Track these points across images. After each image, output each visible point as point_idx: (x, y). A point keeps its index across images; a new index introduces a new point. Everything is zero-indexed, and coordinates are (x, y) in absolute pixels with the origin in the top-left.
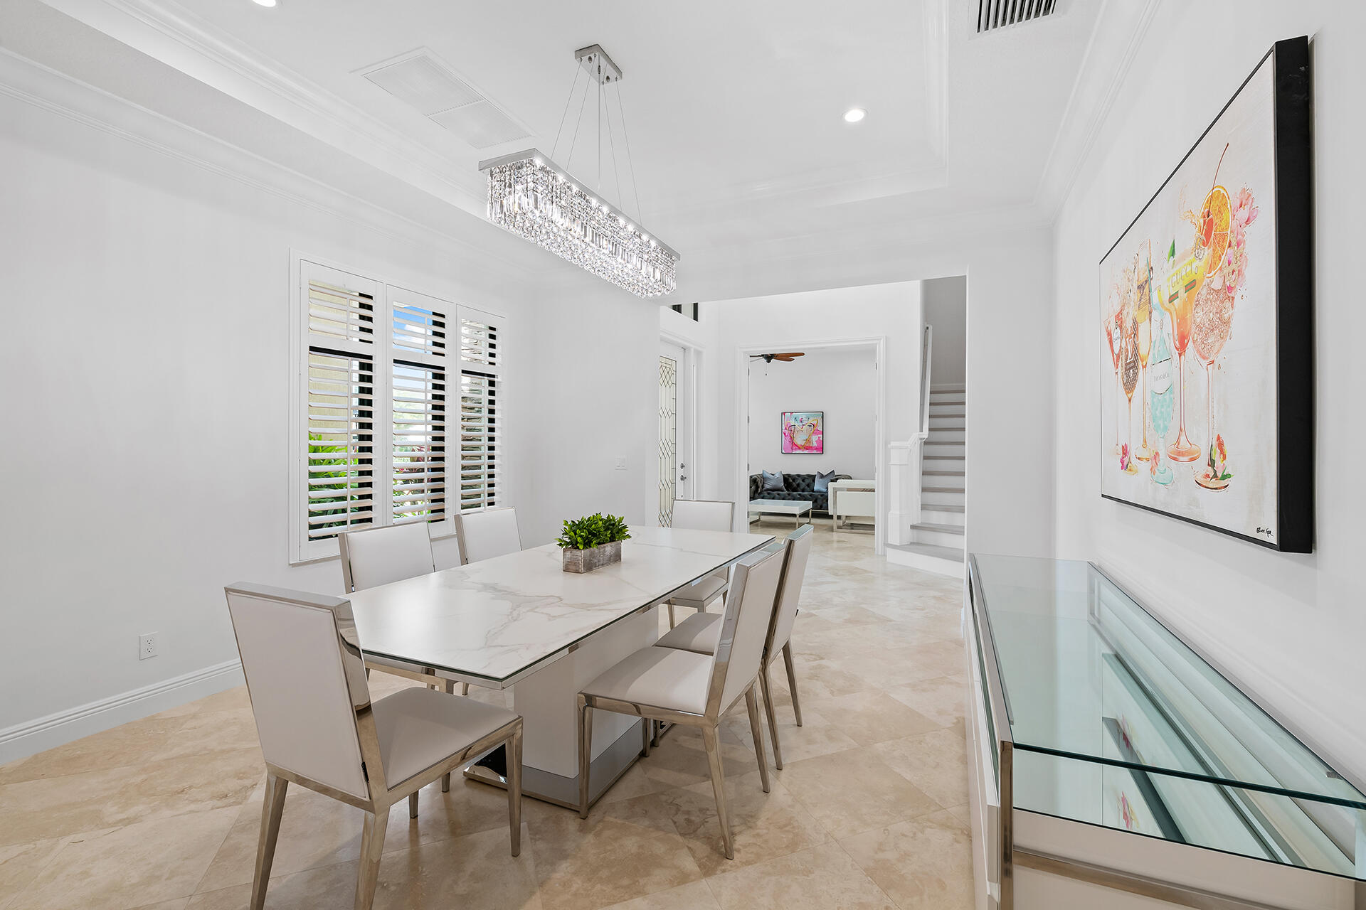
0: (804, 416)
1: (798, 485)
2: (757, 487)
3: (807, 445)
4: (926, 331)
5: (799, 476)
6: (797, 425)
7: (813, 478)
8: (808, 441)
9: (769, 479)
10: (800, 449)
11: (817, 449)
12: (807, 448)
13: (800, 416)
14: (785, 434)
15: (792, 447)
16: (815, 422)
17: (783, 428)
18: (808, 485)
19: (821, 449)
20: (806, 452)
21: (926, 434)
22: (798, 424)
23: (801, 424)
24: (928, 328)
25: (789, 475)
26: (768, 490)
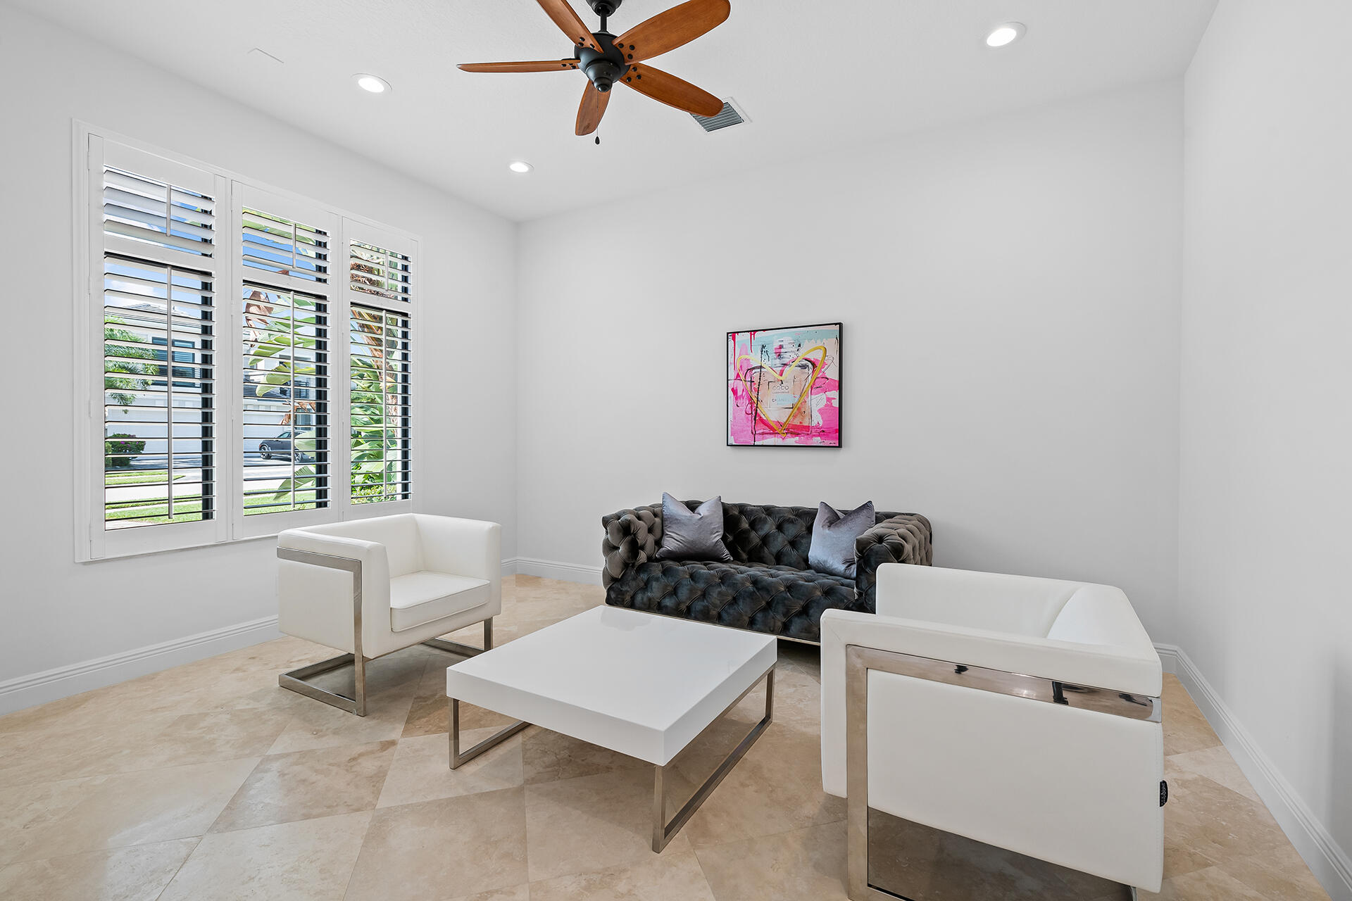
0: (785, 338)
1: (765, 540)
3: (797, 422)
5: (769, 510)
6: (766, 364)
7: (807, 516)
8: (798, 409)
9: (676, 521)
10: (774, 432)
11: (822, 433)
12: (795, 430)
13: (774, 339)
14: (735, 391)
15: (753, 430)
16: (817, 356)
17: (732, 375)
18: (793, 543)
19: (834, 435)
20: (792, 441)
22: (771, 363)
23: (778, 362)
25: (742, 509)
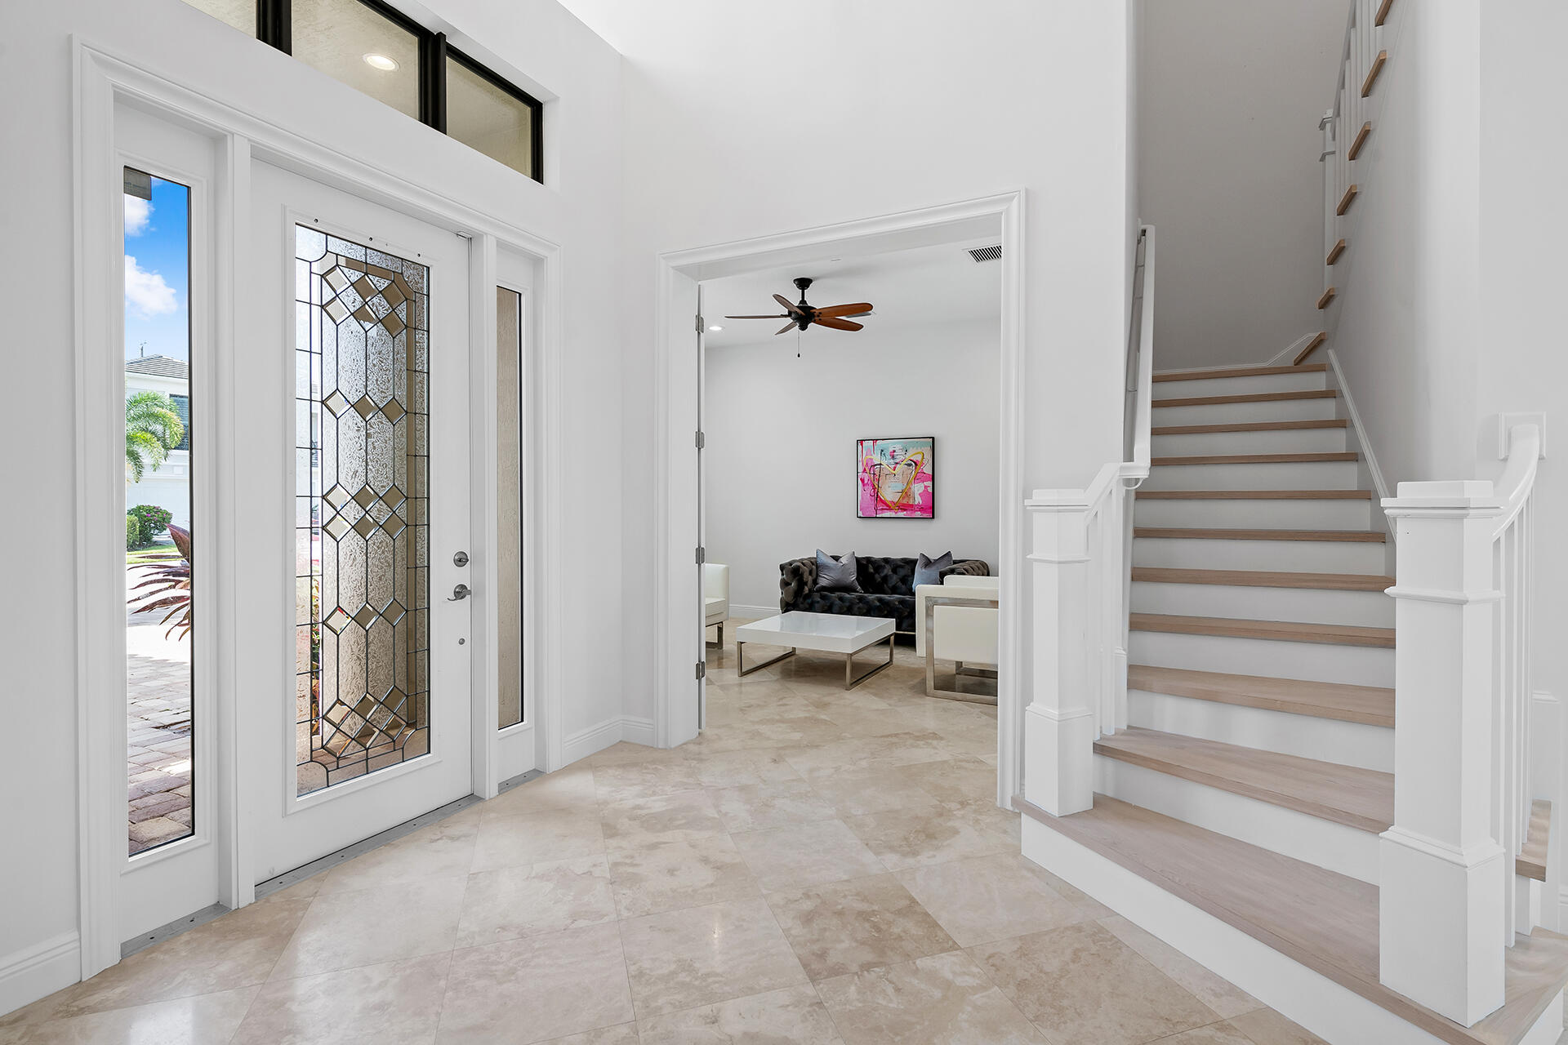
0: (897, 446)
1: (885, 579)
2: (801, 584)
3: (905, 502)
4: (1139, 242)
5: (886, 560)
6: (884, 463)
7: (911, 563)
8: (906, 493)
9: (826, 567)
10: (890, 509)
11: (922, 509)
12: (903, 507)
13: (890, 446)
14: (863, 480)
15: (875, 507)
16: (918, 458)
17: (861, 470)
18: (903, 581)
19: (929, 510)
20: (902, 514)
21: (1141, 467)
22: (886, 462)
23: (893, 461)
24: (1144, 232)
25: (869, 560)
26: (824, 588)
